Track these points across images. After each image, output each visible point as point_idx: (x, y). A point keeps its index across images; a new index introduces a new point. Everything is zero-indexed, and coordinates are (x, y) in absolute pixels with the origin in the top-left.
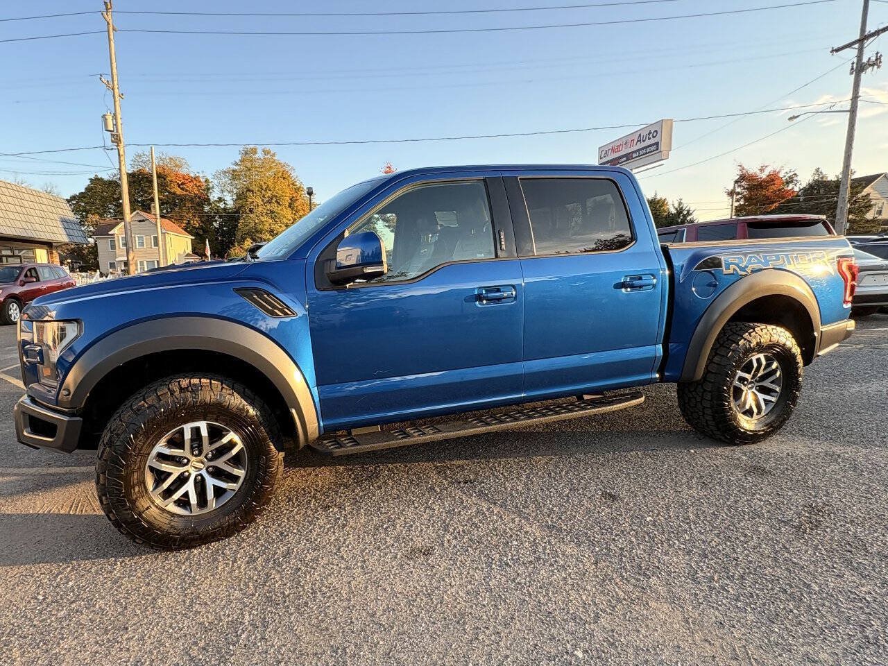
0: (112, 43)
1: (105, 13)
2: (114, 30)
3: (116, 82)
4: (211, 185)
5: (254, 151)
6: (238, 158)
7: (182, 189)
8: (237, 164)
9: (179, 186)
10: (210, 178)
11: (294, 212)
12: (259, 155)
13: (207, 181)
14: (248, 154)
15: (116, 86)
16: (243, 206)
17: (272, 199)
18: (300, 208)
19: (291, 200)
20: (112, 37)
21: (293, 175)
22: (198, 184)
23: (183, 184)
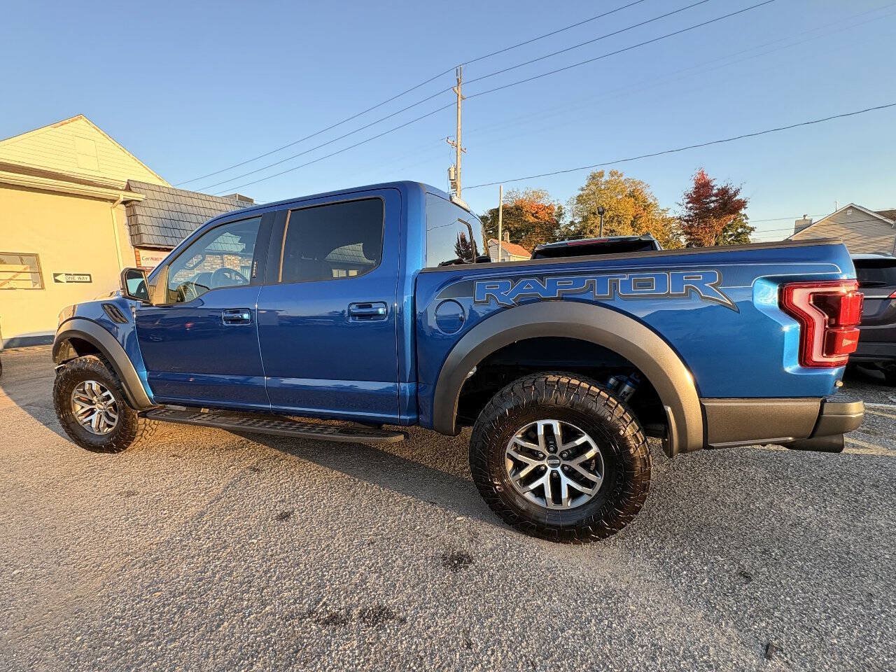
0: (459, 110)
1: (456, 89)
2: (463, 98)
3: (459, 141)
4: (563, 211)
5: (601, 174)
6: (584, 183)
7: (536, 217)
8: (582, 189)
9: (533, 215)
10: (563, 204)
11: (636, 229)
12: (606, 177)
13: (560, 208)
14: (594, 178)
15: (459, 144)
16: (585, 228)
17: (613, 219)
18: (643, 225)
19: (635, 218)
20: (460, 106)
21: (647, 191)
22: (549, 211)
23: (537, 213)
